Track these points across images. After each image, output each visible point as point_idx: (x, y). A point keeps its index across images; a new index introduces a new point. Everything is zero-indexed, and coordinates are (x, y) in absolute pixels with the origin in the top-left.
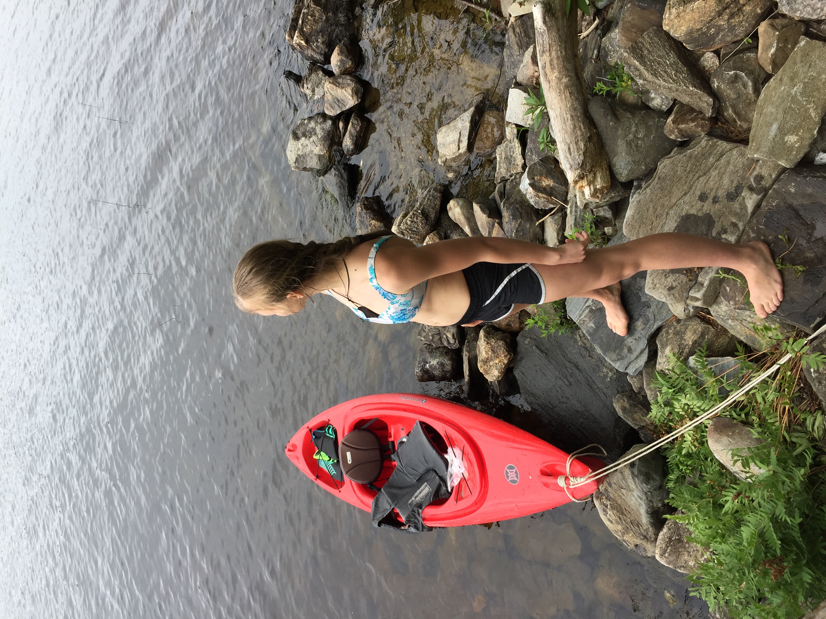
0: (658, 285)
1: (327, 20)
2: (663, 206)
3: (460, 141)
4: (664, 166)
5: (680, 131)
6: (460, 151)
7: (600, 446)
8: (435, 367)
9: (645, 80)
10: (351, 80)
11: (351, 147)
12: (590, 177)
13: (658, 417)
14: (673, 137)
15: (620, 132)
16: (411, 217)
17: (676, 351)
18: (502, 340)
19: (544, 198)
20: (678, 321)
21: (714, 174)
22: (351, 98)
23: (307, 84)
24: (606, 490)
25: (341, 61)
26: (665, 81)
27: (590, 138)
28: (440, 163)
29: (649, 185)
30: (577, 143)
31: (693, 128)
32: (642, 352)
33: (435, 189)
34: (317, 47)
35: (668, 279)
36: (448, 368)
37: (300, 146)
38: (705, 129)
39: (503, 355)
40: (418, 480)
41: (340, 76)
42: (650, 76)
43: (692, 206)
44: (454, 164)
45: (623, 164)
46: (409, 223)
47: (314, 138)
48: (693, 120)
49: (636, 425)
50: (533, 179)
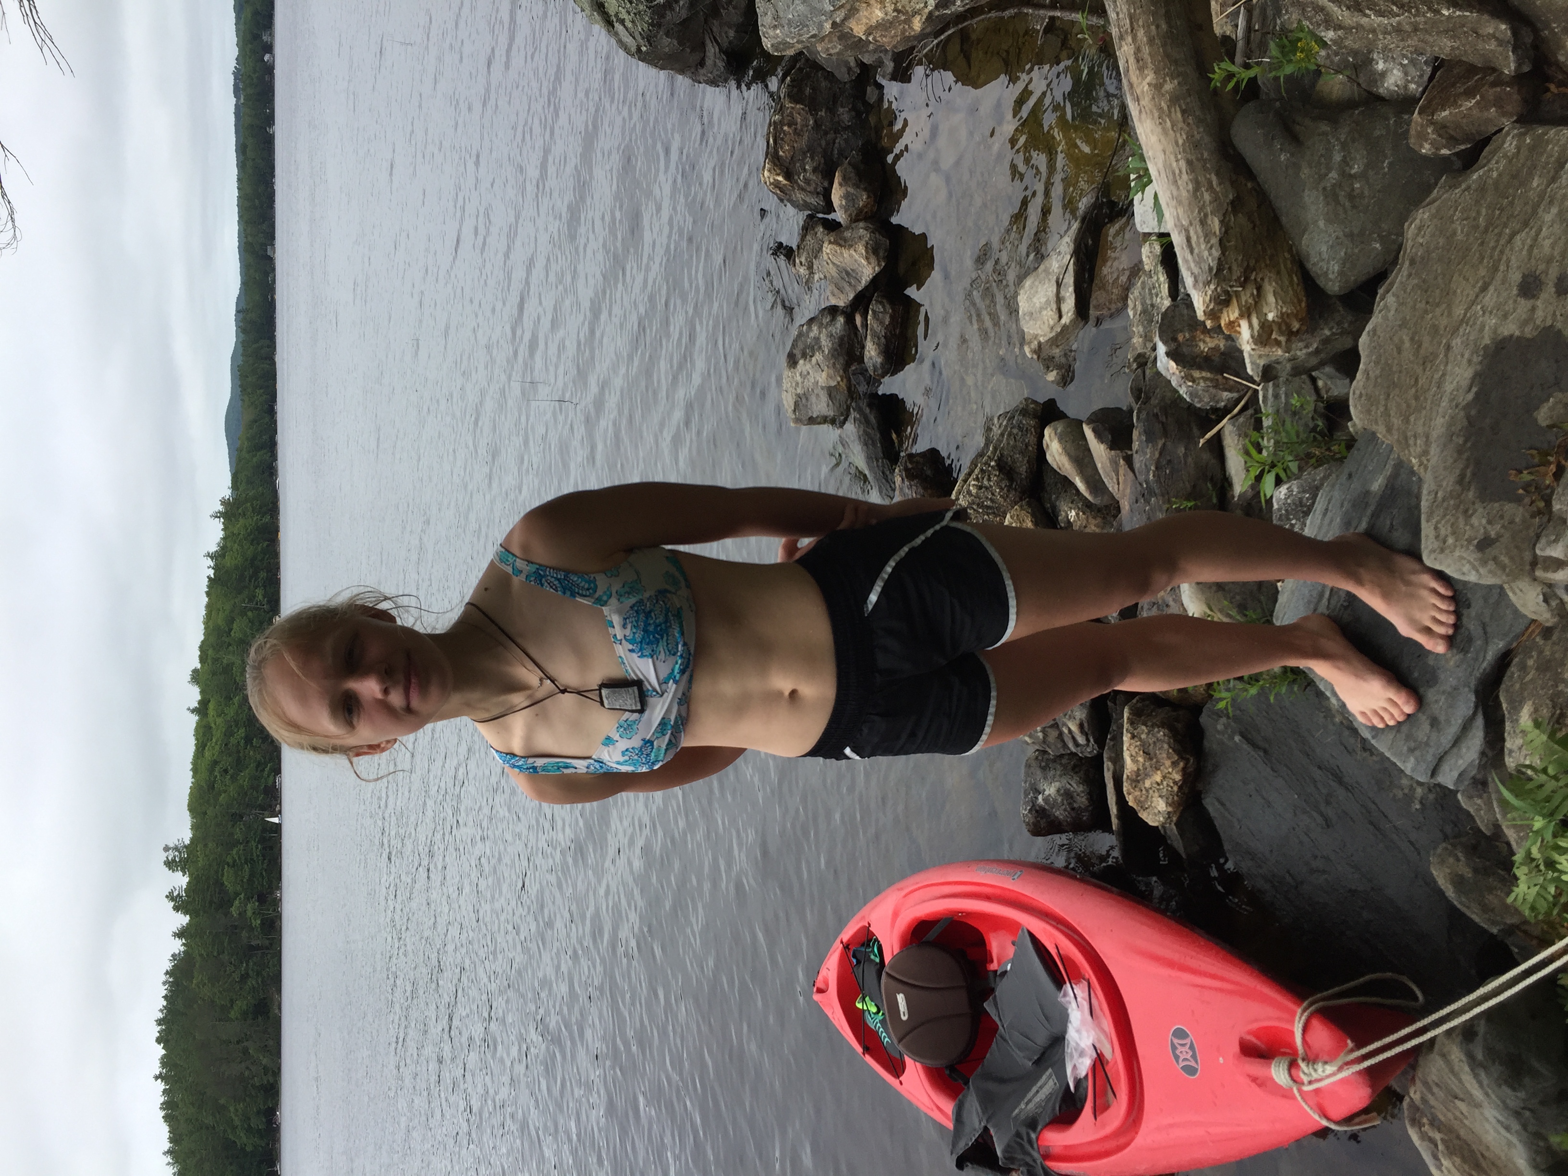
0: (1450, 541)
1: (817, 125)
2: (1435, 330)
3: (1059, 300)
4: (1420, 229)
5: (1442, 128)
6: (1063, 321)
7: (1405, 979)
8: (1055, 800)
9: (1338, 27)
10: (866, 229)
11: (879, 360)
12: (1246, 297)
13: (1530, 898)
14: (1426, 149)
15: (1305, 172)
16: (977, 479)
17: (1545, 712)
18: (1162, 725)
19: (1205, 379)
20: (1547, 632)
21: (1548, 218)
22: (864, 262)
23: (799, 257)
24: (1424, 1100)
25: (847, 196)
26: (1380, 14)
27: (1236, 205)
28: (1029, 355)
29: (1392, 285)
30: (1203, 222)
31: (1475, 112)
32: (1466, 727)
33: (1024, 412)
34: (807, 181)
35: (1475, 521)
36: (1082, 801)
37: (798, 378)
38: (1509, 108)
39: (1168, 763)
40: (1037, 1062)
41: (847, 228)
42: (1346, 13)
43: (1505, 316)
44: (1056, 352)
45: (1324, 248)
46: (974, 491)
47: (818, 357)
48: (1469, 93)
49: (1494, 923)
50: (1175, 339)
